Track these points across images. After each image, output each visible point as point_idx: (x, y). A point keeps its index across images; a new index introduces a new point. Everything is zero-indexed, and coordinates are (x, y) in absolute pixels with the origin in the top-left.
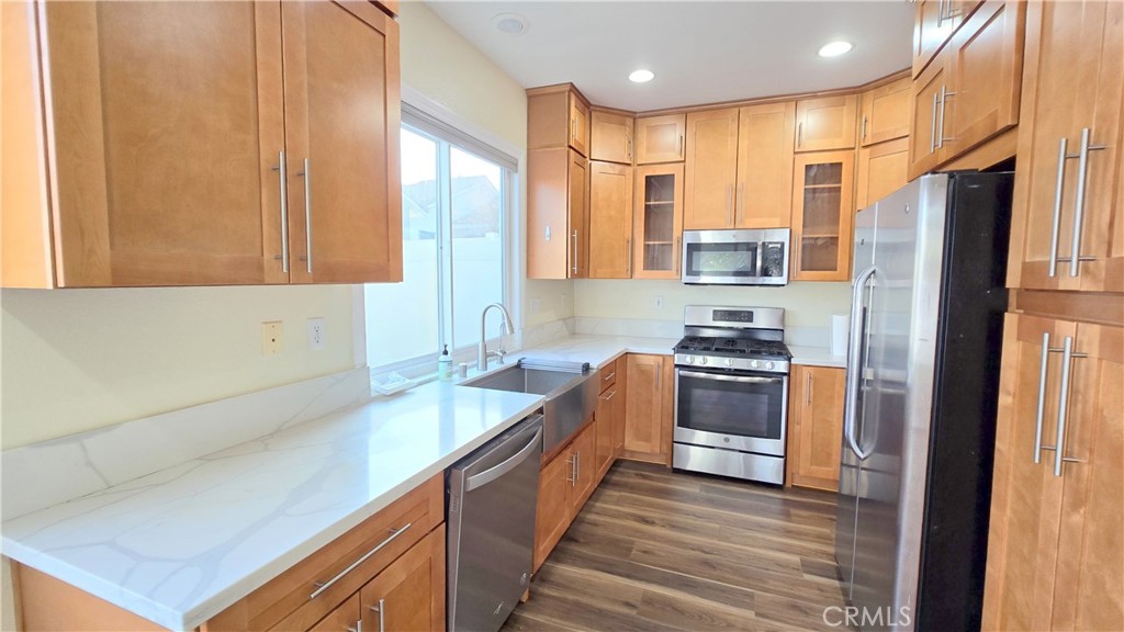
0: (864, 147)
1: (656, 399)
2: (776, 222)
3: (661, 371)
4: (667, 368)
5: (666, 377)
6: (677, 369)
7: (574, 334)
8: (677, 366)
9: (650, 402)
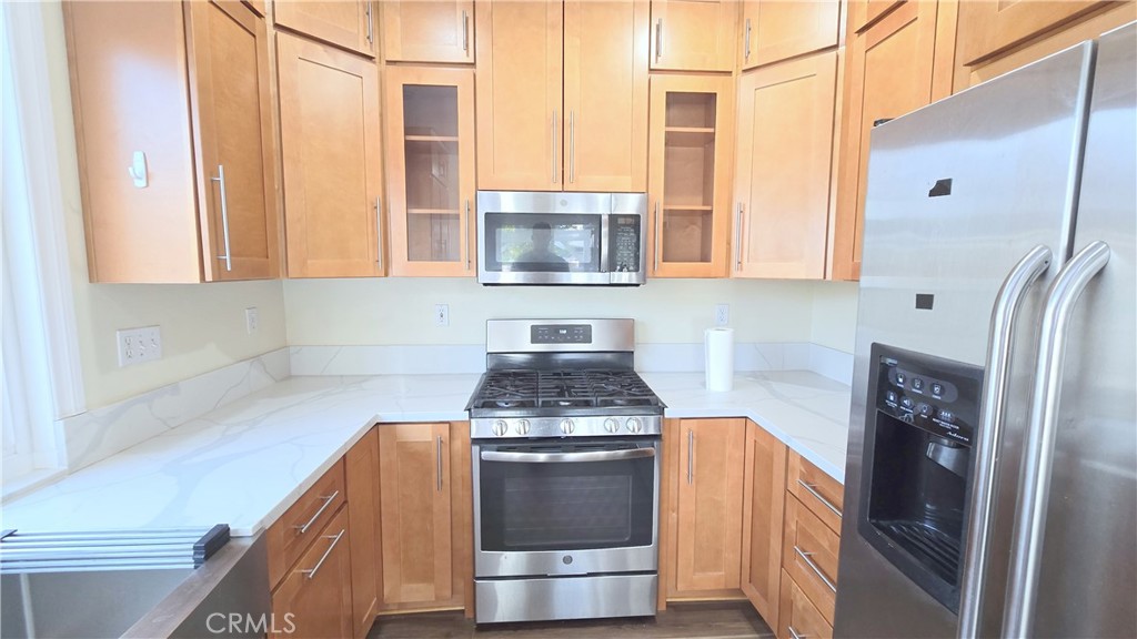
0: (744, 71)
1: (441, 502)
2: (626, 182)
3: (446, 451)
4: (458, 444)
5: (457, 460)
6: (476, 449)
7: (289, 377)
8: (476, 441)
9: (428, 509)
